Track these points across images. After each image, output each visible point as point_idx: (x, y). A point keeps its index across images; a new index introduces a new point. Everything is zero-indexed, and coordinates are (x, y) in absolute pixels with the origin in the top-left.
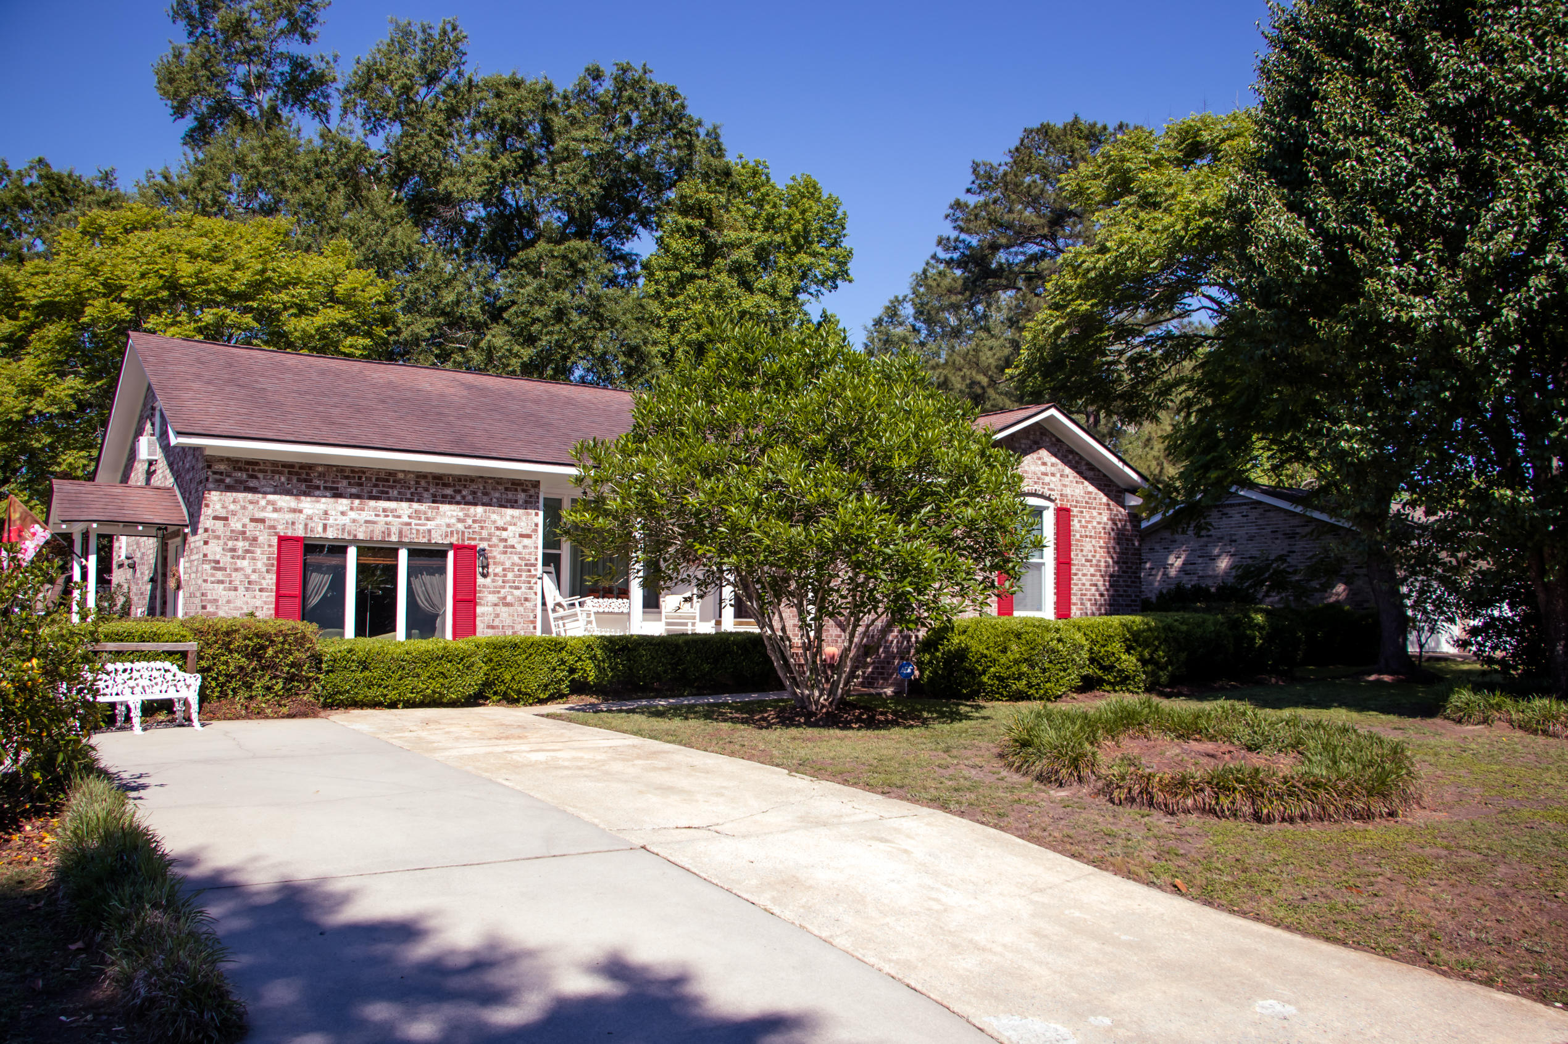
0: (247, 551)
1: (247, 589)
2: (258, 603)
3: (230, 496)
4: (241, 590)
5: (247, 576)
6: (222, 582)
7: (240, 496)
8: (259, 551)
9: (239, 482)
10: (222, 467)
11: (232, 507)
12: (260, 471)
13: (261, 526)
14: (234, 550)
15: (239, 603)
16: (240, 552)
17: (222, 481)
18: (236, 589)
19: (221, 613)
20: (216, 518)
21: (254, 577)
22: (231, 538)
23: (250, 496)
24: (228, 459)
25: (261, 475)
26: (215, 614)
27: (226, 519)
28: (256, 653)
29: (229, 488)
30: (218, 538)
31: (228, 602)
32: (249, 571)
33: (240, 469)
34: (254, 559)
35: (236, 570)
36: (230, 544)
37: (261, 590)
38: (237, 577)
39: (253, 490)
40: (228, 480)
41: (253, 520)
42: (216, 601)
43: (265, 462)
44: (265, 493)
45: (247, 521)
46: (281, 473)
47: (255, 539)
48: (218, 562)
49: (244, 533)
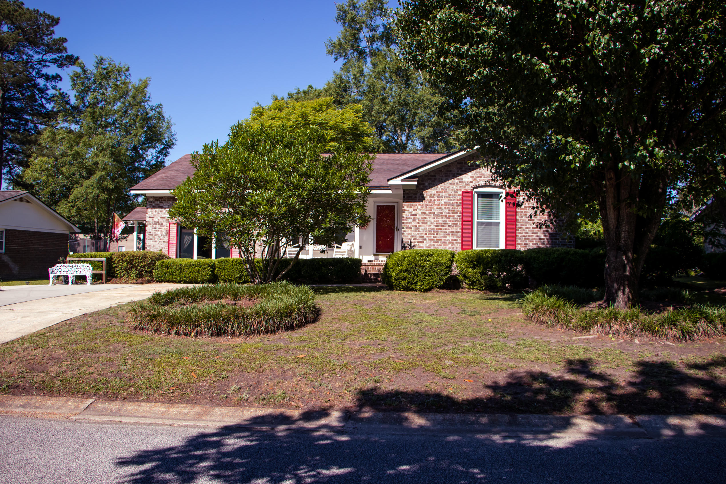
0: (159, 228)
1: (159, 242)
2: (163, 246)
3: (154, 210)
4: (158, 241)
5: (159, 237)
6: (151, 239)
7: (157, 209)
8: (163, 228)
9: (157, 204)
10: (151, 200)
11: (155, 213)
12: (164, 200)
13: (164, 220)
14: (155, 228)
15: (157, 246)
16: (157, 229)
17: (151, 205)
18: (156, 242)
19: (152, 250)
20: (150, 217)
21: (161, 237)
22: (154, 224)
23: (160, 209)
24: (154, 197)
25: (164, 202)
26: (149, 250)
27: (153, 218)
28: (130, 262)
29: (154, 207)
30: (150, 224)
31: (154, 246)
32: (160, 235)
33: (157, 200)
34: (161, 231)
35: (156, 235)
36: (154, 226)
37: (164, 242)
38: (156, 238)
39: (161, 207)
40: (153, 204)
41: (161, 218)
42: (150, 246)
43: (165, 197)
44: (165, 208)
45: (159, 218)
46: (170, 200)
47: (162, 224)
48: (150, 232)
49: (158, 222)
